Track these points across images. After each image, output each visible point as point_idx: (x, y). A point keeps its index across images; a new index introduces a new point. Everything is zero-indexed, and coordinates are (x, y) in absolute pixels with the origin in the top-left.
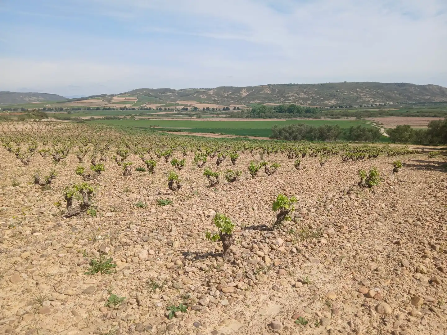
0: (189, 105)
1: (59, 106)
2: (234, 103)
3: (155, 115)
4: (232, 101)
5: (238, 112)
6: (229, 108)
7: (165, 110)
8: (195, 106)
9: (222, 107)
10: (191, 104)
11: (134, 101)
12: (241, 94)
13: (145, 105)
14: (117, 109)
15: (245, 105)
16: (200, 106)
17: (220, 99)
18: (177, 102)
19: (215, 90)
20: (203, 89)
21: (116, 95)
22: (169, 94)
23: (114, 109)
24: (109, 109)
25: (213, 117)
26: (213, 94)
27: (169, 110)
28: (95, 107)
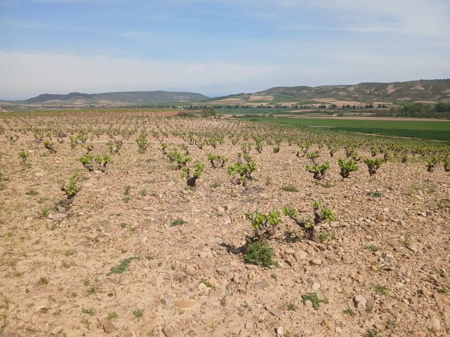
0: (327, 103)
1: (203, 104)
2: (378, 101)
3: (292, 113)
4: (376, 97)
5: (383, 110)
6: (373, 106)
7: (302, 108)
8: (334, 103)
9: (364, 105)
10: (329, 101)
11: (270, 99)
12: (387, 90)
13: (281, 103)
14: (254, 108)
15: (391, 102)
16: (340, 104)
17: (362, 96)
18: (314, 100)
19: (356, 87)
20: (342, 85)
21: (253, 94)
22: (305, 91)
23: (251, 108)
24: (247, 107)
25: (355, 115)
26: (354, 90)
27: (305, 107)
28: (234, 106)
